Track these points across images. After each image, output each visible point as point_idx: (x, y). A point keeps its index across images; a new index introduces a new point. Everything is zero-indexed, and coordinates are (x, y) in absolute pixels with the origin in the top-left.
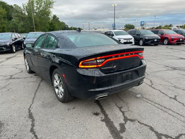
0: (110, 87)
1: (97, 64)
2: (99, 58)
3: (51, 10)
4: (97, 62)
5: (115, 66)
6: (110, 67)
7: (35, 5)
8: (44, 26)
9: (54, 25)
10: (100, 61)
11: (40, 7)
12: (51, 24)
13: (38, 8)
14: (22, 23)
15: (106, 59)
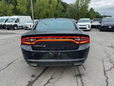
0: (37, 61)
1: (30, 42)
2: (32, 38)
3: (89, 4)
4: (30, 41)
5: (45, 46)
6: (40, 46)
7: (80, 3)
8: (83, 15)
9: (90, 14)
10: (33, 40)
11: (82, 3)
12: (88, 14)
13: (81, 4)
14: (71, 14)
15: (37, 39)
